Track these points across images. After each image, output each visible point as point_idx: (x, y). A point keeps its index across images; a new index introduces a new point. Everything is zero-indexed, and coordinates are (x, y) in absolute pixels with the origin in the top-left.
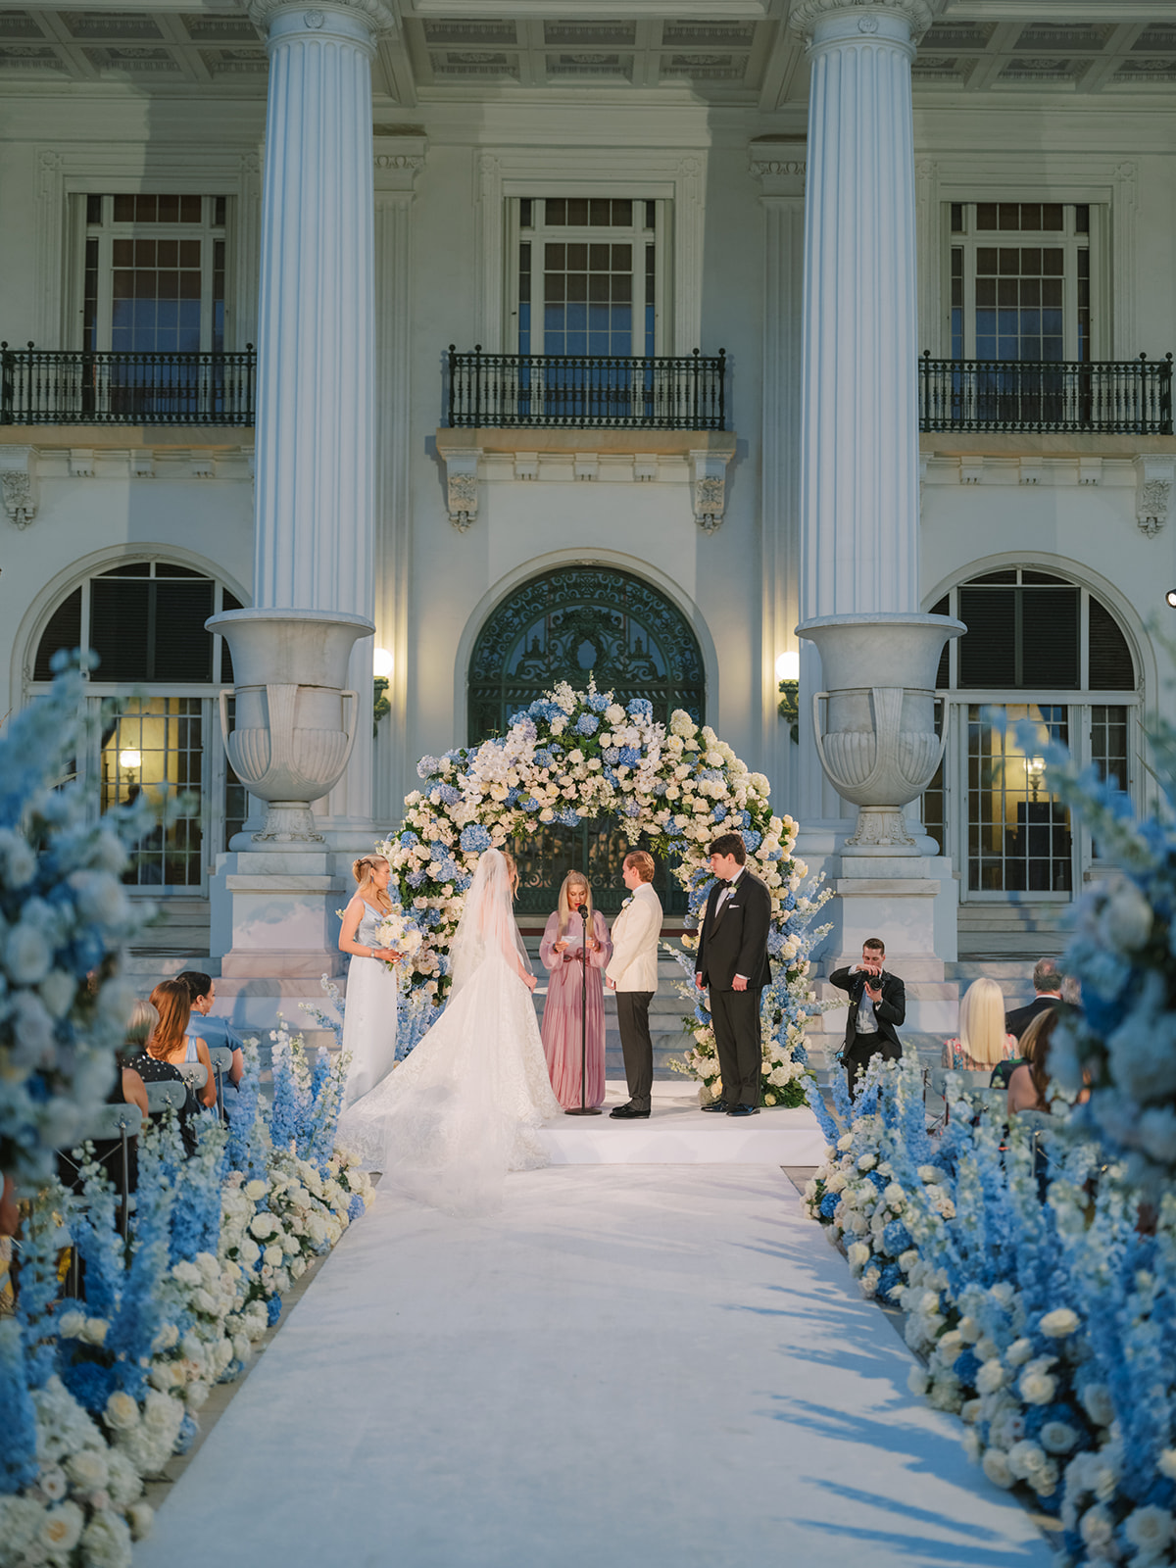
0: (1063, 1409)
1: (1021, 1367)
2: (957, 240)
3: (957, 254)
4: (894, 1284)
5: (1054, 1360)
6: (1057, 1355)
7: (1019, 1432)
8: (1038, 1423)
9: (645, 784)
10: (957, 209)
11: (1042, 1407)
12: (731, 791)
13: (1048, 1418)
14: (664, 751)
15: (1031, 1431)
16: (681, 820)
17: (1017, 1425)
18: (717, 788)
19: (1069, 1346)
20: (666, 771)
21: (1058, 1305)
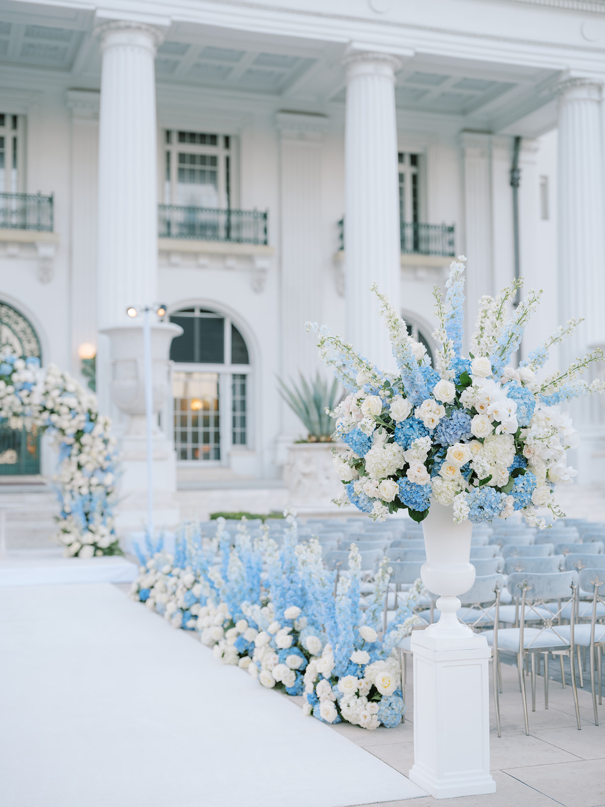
0: (296, 649)
1: (275, 634)
2: (169, 147)
3: (168, 154)
4: (189, 619)
5: (290, 629)
6: (291, 627)
7: (276, 662)
8: (285, 657)
9: (37, 399)
10: (168, 133)
11: (286, 649)
12: (80, 403)
13: (289, 653)
14: (46, 383)
15: (282, 660)
16: (54, 417)
17: (275, 659)
18: (72, 401)
19: (296, 622)
20: (47, 393)
21: (291, 606)
